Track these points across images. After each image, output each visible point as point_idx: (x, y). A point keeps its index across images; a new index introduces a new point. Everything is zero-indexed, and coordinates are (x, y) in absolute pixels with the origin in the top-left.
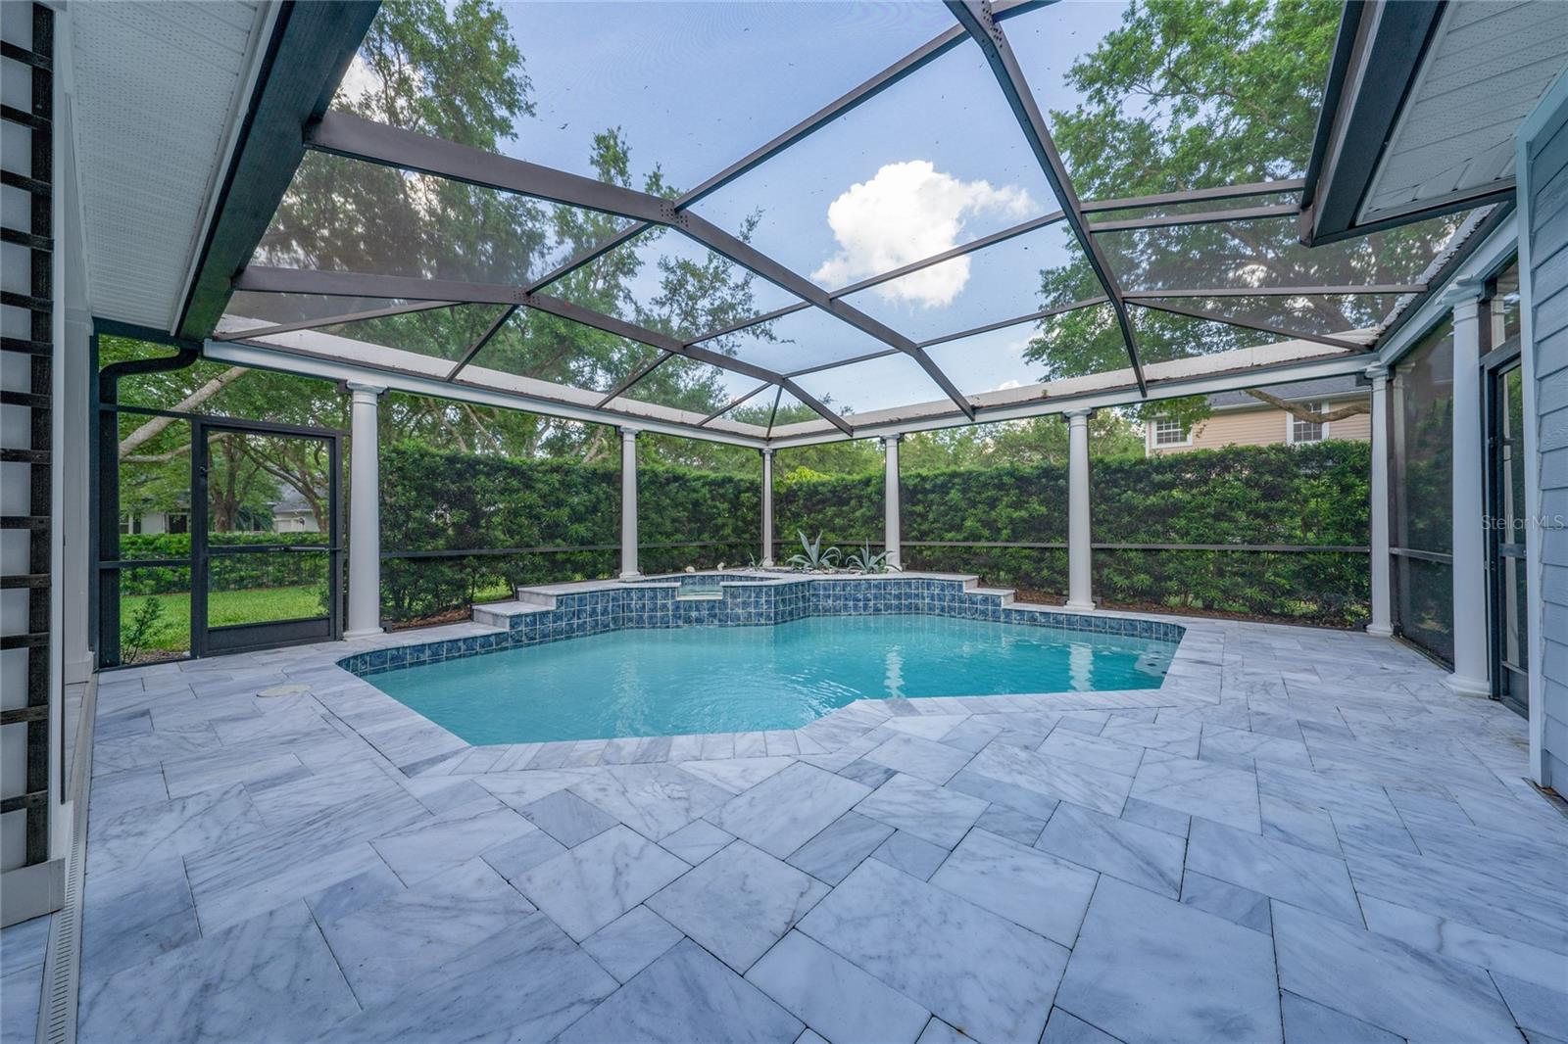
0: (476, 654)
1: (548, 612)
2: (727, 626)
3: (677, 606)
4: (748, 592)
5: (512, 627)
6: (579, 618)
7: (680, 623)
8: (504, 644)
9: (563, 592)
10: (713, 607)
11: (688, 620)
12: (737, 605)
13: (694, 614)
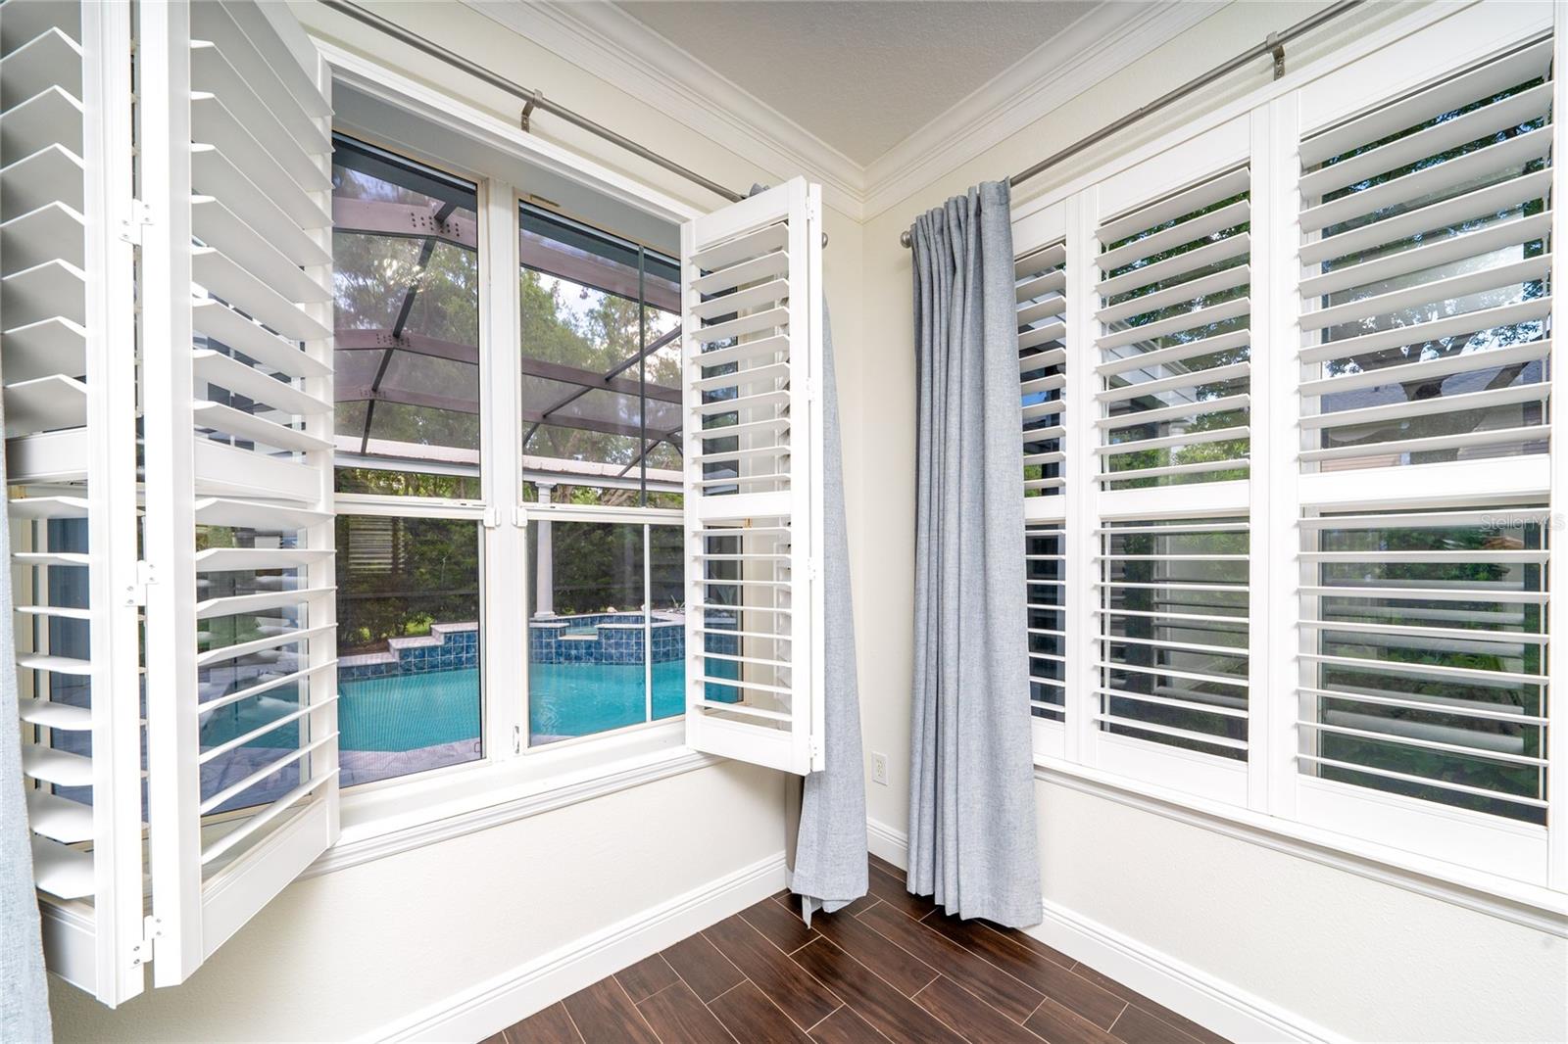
0: (369, 679)
1: (436, 647)
2: (602, 664)
3: (559, 645)
4: (620, 634)
5: (401, 658)
6: (467, 653)
7: (562, 659)
8: (394, 672)
9: (451, 630)
10: (590, 646)
11: (568, 657)
12: (610, 646)
13: (573, 652)
